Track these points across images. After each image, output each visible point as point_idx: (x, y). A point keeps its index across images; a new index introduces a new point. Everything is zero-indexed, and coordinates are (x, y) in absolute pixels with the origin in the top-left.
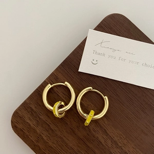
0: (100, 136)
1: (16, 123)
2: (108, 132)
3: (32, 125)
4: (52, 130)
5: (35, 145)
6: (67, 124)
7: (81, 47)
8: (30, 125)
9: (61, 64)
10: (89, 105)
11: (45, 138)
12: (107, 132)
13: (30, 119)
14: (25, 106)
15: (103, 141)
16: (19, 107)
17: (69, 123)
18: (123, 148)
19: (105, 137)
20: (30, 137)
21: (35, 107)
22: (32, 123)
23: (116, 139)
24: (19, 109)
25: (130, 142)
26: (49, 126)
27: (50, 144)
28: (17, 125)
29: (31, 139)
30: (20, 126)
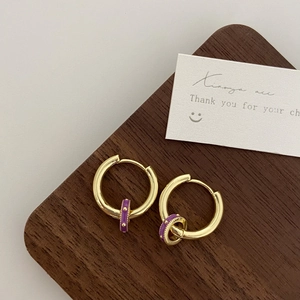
0: (201, 267)
1: (33, 238)
2: (217, 259)
3: (66, 243)
4: (107, 254)
5: (70, 282)
6: (135, 240)
7: (166, 89)
8: (61, 242)
9: (126, 123)
10: (179, 205)
11: (91, 268)
12: (214, 260)
13: (62, 231)
14: (52, 203)
15: (206, 278)
16: (41, 206)
17: (139, 240)
18: (247, 292)
19: (210, 268)
20: (61, 265)
21: (74, 207)
22: (67, 239)
23: (232, 273)
24: (41, 208)
25: (260, 279)
26: (99, 244)
27: (102, 279)
28: (37, 242)
29: (64, 269)
30: (41, 244)
